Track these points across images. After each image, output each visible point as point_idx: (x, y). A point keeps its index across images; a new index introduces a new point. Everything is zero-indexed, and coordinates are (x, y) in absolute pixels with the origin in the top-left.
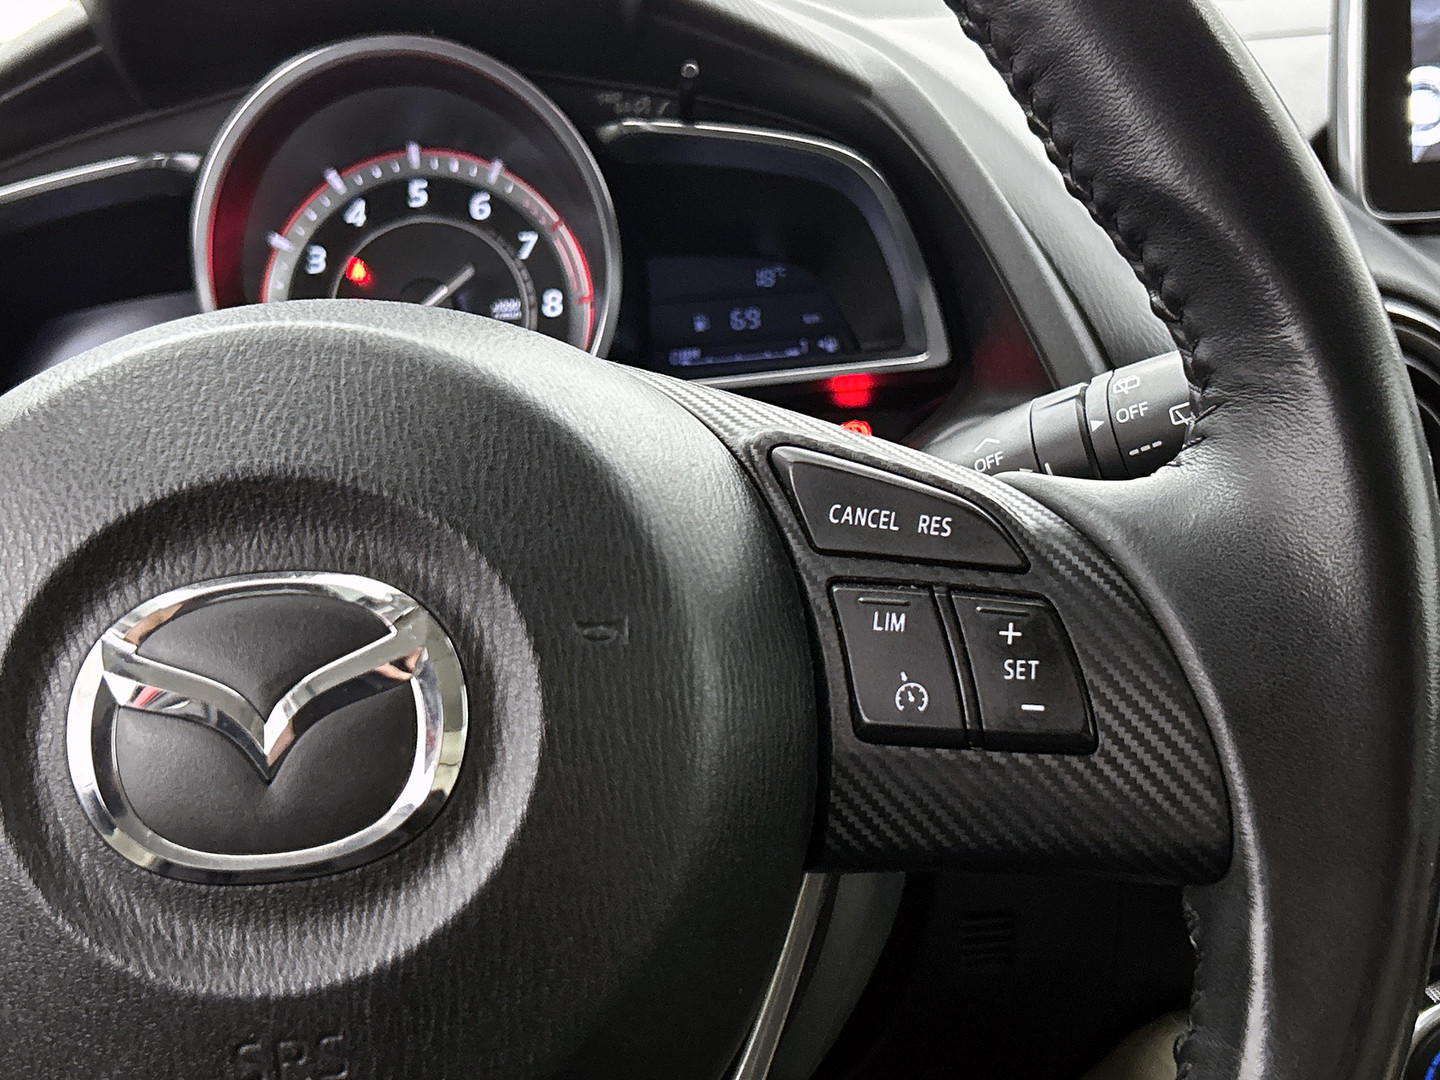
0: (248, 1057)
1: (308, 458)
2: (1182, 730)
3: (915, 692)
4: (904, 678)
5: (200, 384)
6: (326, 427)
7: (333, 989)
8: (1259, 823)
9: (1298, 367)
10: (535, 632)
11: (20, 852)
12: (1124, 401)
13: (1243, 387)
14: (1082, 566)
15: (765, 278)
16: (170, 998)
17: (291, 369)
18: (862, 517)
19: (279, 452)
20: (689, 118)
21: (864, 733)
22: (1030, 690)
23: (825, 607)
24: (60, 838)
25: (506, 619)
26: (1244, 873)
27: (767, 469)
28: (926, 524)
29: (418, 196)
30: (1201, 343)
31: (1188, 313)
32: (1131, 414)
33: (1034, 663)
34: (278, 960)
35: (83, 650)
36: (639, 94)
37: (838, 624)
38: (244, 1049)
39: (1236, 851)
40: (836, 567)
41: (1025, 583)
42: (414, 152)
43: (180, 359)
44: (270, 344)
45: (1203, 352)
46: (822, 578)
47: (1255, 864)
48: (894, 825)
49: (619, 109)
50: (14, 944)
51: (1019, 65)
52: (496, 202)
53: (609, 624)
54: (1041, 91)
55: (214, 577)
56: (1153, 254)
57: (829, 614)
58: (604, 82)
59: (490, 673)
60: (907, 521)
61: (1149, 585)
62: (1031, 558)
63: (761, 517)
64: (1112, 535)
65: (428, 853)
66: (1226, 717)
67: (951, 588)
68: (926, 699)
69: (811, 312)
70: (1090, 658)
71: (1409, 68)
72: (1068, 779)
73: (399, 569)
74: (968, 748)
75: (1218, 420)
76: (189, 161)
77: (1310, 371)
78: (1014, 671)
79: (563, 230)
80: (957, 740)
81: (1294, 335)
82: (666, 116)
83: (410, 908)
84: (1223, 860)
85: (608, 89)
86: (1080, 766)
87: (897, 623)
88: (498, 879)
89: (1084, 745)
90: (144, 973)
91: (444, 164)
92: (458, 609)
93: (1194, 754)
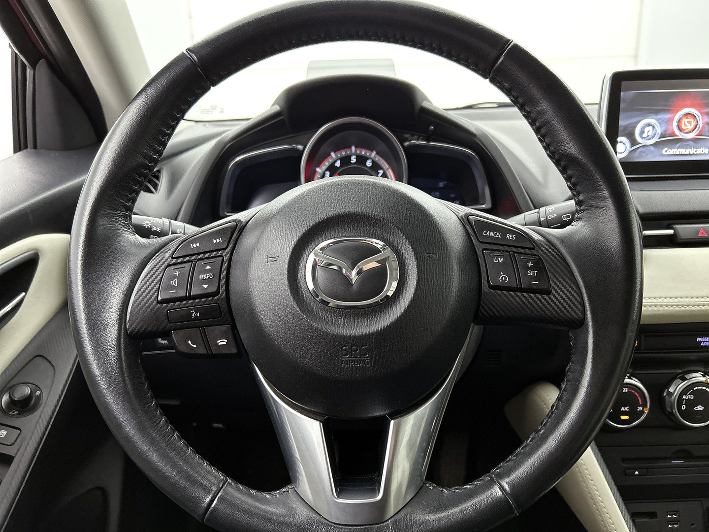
0: (345, 350)
1: (363, 210)
2: (574, 290)
3: (505, 277)
4: (502, 274)
5: (337, 191)
6: (367, 203)
7: (366, 334)
8: (592, 313)
9: (607, 201)
10: (416, 254)
11: (294, 298)
12: (550, 213)
13: (591, 206)
14: (548, 248)
15: (441, 185)
16: (327, 334)
17: (358, 189)
18: (492, 234)
19: (356, 208)
20: (428, 141)
21: (490, 287)
22: (535, 278)
23: (482, 255)
24: (303, 295)
25: (409, 251)
26: (588, 326)
27: (467, 221)
28: (508, 236)
29: (353, 159)
30: (581, 195)
31: (578, 187)
32: (552, 217)
33: (536, 272)
34: (353, 327)
35: (309, 252)
36: (415, 135)
37: (485, 260)
38: (344, 348)
39: (586, 320)
40: (484, 246)
41: (534, 252)
42: (353, 148)
43: (332, 185)
44: (353, 183)
45: (581, 198)
46: (481, 249)
47: (590, 324)
48: (497, 310)
49: (409, 138)
50: (291, 319)
51: (538, 124)
52: (373, 162)
53: (433, 254)
54: (543, 131)
55: (340, 237)
56: (569, 172)
57: (483, 257)
58: (406, 132)
59: (404, 263)
60: (504, 235)
61: (566, 254)
62: (536, 246)
63: (466, 233)
64: (555, 241)
65: (389, 305)
66: (585, 287)
67: (515, 252)
68: (507, 279)
69: (452, 194)
70: (550, 271)
71: (617, 136)
72: (543, 301)
73: (383, 237)
74: (518, 292)
75: (585, 214)
76: (300, 147)
77: (610, 203)
78: (531, 273)
79: (390, 170)
80: (515, 290)
81: (606, 193)
82: (422, 140)
83: (384, 317)
84: (582, 322)
85: (407, 133)
86: (547, 298)
87: (501, 260)
88: (406, 312)
89: (548, 293)
90: (322, 328)
91: (361, 152)
92: (397, 247)
93: (576, 296)
